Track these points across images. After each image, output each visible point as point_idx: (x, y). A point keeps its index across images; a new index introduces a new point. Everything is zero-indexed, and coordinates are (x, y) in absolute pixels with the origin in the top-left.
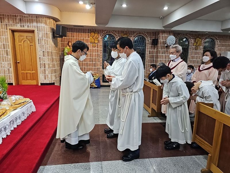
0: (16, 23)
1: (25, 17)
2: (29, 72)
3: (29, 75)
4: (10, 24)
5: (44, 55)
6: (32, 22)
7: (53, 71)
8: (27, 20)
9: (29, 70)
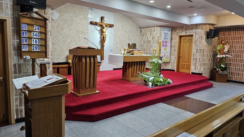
0: (183, 31)
1: (189, 26)
2: (186, 63)
3: (185, 65)
4: (179, 32)
5: (197, 52)
6: (193, 29)
7: (202, 64)
8: (190, 28)
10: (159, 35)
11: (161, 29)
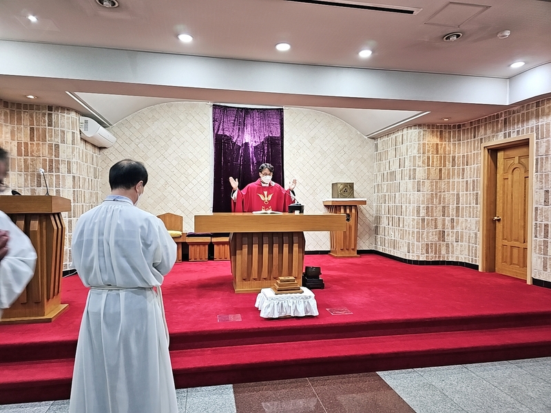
0: (497, 132)
3: (515, 251)
4: (487, 136)
5: (546, 202)
6: (528, 120)
8: (518, 117)
9: (517, 240)
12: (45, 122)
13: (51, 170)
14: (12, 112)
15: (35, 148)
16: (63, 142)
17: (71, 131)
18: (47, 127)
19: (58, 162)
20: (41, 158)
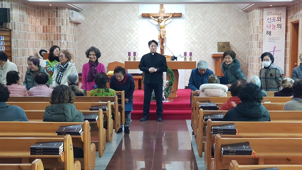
4: (292, 15)
10: (258, 23)
11: (261, 12)
12: (54, 15)
13: (57, 40)
14: (40, 11)
15: (50, 28)
16: (63, 24)
17: (66, 18)
18: (56, 18)
19: (60, 35)
20: (53, 33)
